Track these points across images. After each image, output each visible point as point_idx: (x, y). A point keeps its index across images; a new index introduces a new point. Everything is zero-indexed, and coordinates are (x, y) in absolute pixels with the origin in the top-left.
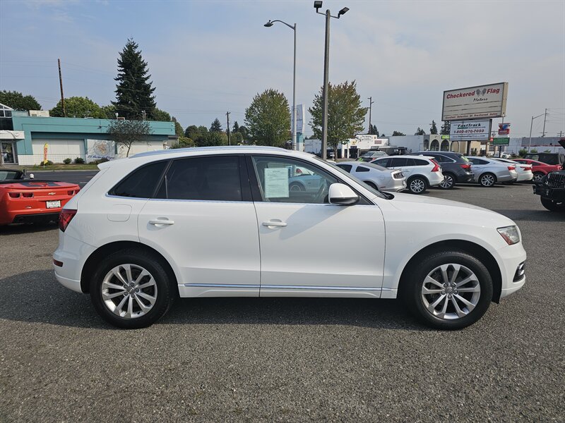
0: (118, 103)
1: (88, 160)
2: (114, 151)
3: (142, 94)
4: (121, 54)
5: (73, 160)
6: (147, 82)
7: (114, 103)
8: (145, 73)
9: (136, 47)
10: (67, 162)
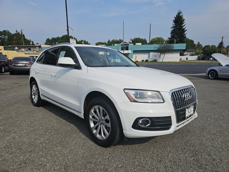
0: (170, 38)
1: (150, 60)
2: (159, 57)
3: (181, 33)
4: (175, 17)
5: (145, 60)
6: (184, 27)
7: (169, 38)
8: (183, 24)
9: (181, 13)
10: (143, 61)
